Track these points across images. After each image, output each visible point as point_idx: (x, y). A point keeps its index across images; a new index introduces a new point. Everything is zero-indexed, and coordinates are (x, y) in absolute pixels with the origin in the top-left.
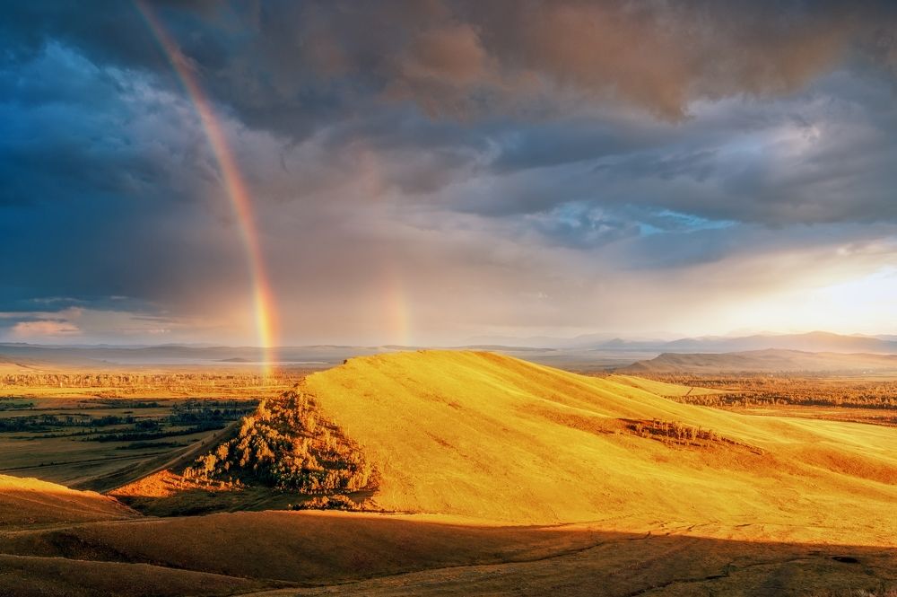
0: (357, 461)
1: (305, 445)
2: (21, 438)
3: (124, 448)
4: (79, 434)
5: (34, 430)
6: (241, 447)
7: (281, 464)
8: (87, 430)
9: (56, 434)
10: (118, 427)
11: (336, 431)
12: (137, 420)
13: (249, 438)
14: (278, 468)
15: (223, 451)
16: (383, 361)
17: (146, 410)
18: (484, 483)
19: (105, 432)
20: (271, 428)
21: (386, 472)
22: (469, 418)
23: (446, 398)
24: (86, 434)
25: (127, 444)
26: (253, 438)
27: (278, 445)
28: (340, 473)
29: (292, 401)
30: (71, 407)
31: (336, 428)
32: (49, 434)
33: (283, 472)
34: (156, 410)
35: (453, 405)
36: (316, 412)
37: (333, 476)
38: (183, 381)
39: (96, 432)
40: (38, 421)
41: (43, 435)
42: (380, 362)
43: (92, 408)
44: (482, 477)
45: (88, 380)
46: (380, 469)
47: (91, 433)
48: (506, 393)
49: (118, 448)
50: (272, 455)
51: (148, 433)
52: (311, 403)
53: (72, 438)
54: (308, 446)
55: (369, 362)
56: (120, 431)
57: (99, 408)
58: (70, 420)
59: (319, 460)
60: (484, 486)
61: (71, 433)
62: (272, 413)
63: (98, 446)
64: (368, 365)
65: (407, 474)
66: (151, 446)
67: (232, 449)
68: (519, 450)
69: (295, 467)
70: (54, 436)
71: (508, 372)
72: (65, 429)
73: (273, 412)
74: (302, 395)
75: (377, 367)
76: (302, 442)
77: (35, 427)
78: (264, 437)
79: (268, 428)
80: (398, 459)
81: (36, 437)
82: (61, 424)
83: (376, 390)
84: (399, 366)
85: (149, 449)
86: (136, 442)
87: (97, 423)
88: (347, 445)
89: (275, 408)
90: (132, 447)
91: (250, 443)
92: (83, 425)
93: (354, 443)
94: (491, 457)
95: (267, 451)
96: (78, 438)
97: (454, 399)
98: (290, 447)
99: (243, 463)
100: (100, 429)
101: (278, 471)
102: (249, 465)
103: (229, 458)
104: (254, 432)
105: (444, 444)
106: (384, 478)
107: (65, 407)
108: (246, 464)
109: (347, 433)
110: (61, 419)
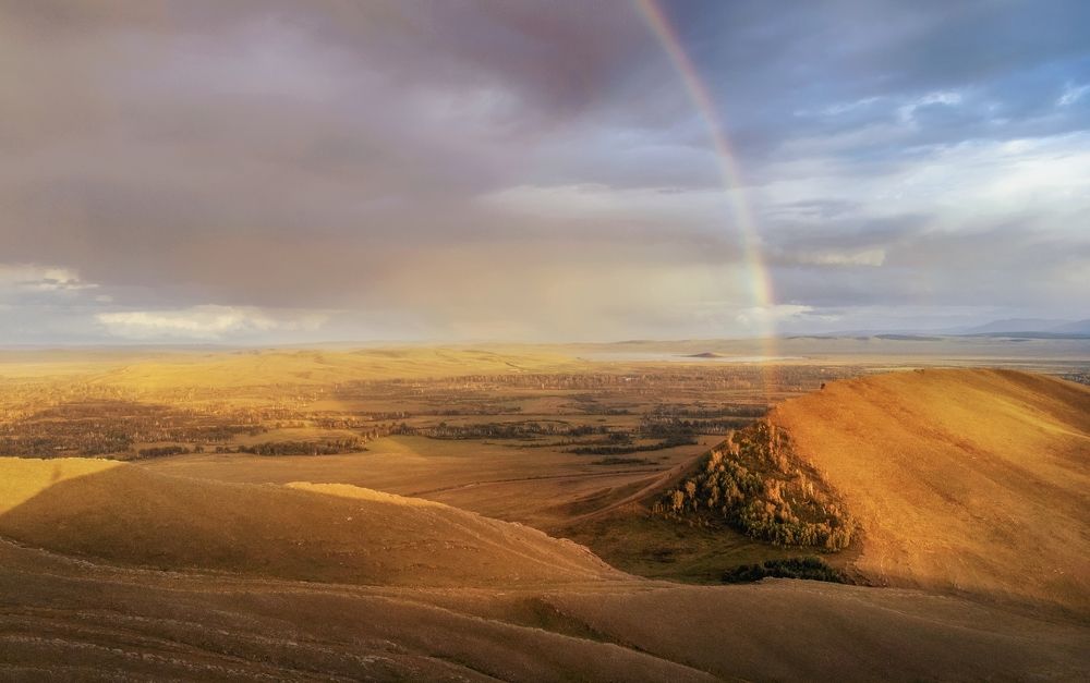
0: (838, 514)
1: (778, 488)
2: (511, 446)
3: (598, 463)
4: (559, 444)
5: (521, 438)
6: (709, 485)
7: (751, 509)
8: (566, 440)
9: (540, 443)
10: (593, 438)
11: (813, 474)
12: (610, 430)
13: (717, 475)
14: (749, 512)
15: (691, 487)
16: (870, 385)
17: (618, 417)
18: (1005, 560)
19: (581, 443)
20: (740, 465)
21: (872, 531)
22: (985, 464)
23: (952, 436)
24: (564, 444)
25: (601, 458)
26: (721, 474)
27: (748, 487)
28: (817, 527)
29: (762, 434)
30: (552, 412)
31: (813, 471)
32: (534, 443)
33: (754, 520)
34: (627, 418)
35: (962, 445)
36: (789, 448)
37: (810, 529)
38: (652, 383)
39: (574, 443)
40: (526, 428)
41: (529, 443)
42: (865, 386)
43: (569, 414)
44: (1003, 550)
45: (566, 382)
46: (866, 526)
47: (569, 444)
48: (1041, 430)
49: (593, 463)
50: (742, 496)
51: (620, 446)
52: (784, 437)
53: (553, 448)
54: (781, 490)
55: (851, 387)
56: (594, 443)
57: (575, 414)
58: (551, 427)
59: (794, 507)
60: (1006, 564)
61: (551, 443)
62: (741, 447)
63: (576, 459)
64: (850, 390)
65: (899, 536)
66: (622, 462)
67: (699, 485)
68: (1060, 514)
69: (766, 515)
70: (538, 446)
71: (1043, 398)
72: (548, 437)
73: (742, 445)
74: (773, 427)
75: (862, 393)
76: (774, 487)
77: (525, 435)
78: (733, 475)
79: (737, 465)
80: (888, 514)
81: (524, 446)
82: (543, 432)
83: (861, 423)
84: (888, 392)
85: (620, 465)
86: (610, 457)
87: (574, 433)
88: (826, 491)
89: (745, 441)
90: (606, 463)
91: (718, 480)
92: (563, 434)
93: (834, 490)
94: (1016, 522)
95: (735, 491)
96: (558, 448)
97: (962, 436)
98: (761, 490)
99: (711, 502)
100: (577, 440)
101: (749, 517)
102: (718, 507)
103: (697, 495)
104: (722, 468)
105: (950, 499)
106: (870, 538)
107: (547, 412)
108: (714, 504)
109: (826, 477)
110: (544, 426)
